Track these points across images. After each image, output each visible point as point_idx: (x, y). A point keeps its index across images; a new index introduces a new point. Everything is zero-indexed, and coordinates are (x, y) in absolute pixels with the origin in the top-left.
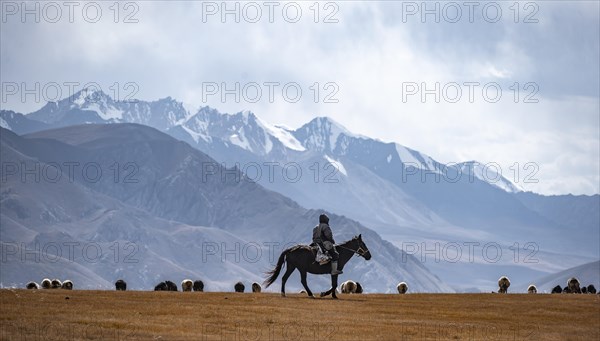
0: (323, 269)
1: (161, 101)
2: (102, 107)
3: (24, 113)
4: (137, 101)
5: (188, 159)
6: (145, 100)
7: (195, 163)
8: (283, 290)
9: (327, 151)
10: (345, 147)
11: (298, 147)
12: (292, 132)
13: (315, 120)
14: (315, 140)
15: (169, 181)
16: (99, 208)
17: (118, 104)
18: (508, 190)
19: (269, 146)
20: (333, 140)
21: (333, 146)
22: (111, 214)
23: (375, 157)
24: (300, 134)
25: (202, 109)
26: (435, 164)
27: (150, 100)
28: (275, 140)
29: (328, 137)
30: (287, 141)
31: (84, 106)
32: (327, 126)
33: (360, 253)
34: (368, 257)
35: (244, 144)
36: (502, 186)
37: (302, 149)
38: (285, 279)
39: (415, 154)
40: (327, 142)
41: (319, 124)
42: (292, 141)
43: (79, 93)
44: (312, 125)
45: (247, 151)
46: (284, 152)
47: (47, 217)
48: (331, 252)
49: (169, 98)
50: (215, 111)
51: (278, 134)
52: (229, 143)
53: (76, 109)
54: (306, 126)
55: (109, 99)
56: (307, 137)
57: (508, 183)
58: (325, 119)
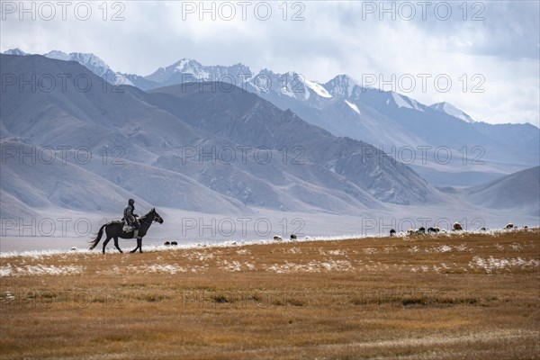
0: (129, 236)
1: (235, 66)
2: (195, 71)
3: (143, 76)
4: (218, 66)
5: (257, 104)
6: (224, 65)
7: (262, 108)
8: (104, 251)
9: (346, 97)
10: (358, 95)
11: (327, 95)
12: (323, 85)
13: (337, 77)
14: (337, 90)
15: (245, 119)
16: (198, 139)
17: (207, 69)
18: (468, 121)
19: (307, 95)
20: (350, 90)
21: (350, 94)
22: (207, 143)
23: (378, 101)
24: (328, 86)
25: (262, 71)
26: (418, 104)
27: (227, 66)
28: (312, 91)
29: (346, 88)
30: (319, 91)
31: (183, 70)
32: (346, 81)
33: (156, 220)
34: (161, 221)
35: (291, 94)
36: (463, 118)
37: (330, 96)
38: (105, 244)
39: (405, 98)
40: (346, 92)
41: (341, 80)
42: (323, 91)
43: (180, 62)
44: (336, 80)
45: (293, 98)
46: (318, 99)
47: (164, 146)
48: (134, 224)
49: (240, 64)
50: (271, 72)
51: (313, 86)
52: (281, 93)
53: (178, 73)
54: (331, 81)
55: (200, 66)
56: (333, 88)
57: (467, 116)
58: (345, 76)
